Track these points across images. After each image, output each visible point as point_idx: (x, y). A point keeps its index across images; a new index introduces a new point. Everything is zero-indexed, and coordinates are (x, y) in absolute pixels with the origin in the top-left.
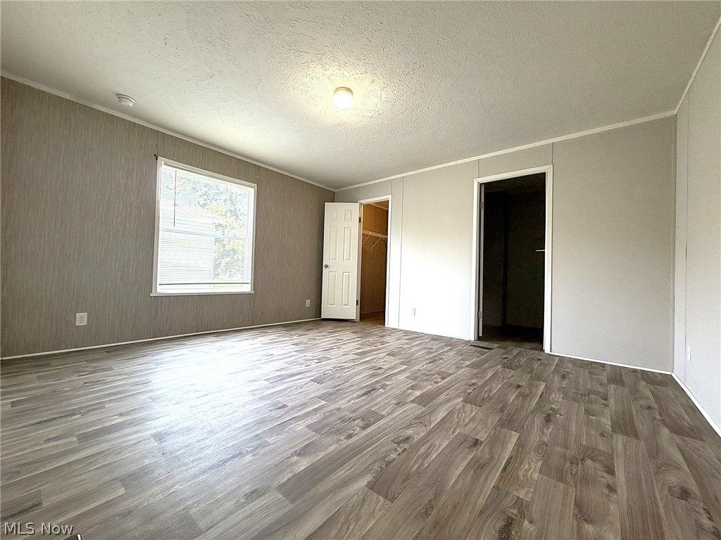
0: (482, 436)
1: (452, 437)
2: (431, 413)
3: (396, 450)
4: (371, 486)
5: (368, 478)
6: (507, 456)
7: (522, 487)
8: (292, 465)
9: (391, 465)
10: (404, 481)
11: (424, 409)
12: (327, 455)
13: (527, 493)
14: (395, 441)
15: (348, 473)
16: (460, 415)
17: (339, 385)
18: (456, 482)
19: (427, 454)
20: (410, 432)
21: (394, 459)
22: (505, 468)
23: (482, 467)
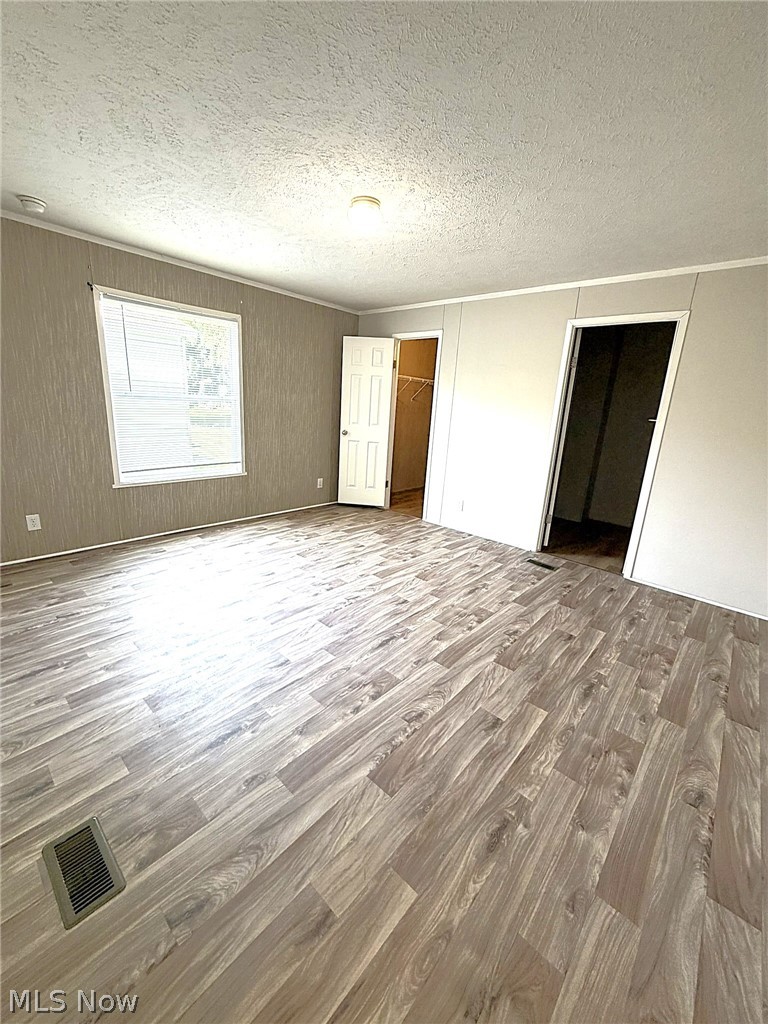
0: (504, 715)
1: (471, 714)
2: (454, 678)
3: (405, 731)
4: (372, 776)
5: (371, 766)
6: (525, 743)
7: (529, 784)
8: (293, 746)
9: (396, 751)
10: (408, 772)
11: (447, 671)
12: (331, 734)
13: (532, 793)
14: (407, 718)
15: (350, 759)
16: (487, 682)
17: (351, 630)
18: (462, 774)
19: (438, 738)
20: (424, 705)
21: (402, 743)
22: (519, 758)
23: (494, 757)
